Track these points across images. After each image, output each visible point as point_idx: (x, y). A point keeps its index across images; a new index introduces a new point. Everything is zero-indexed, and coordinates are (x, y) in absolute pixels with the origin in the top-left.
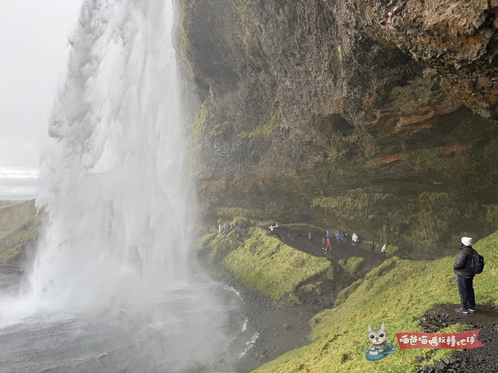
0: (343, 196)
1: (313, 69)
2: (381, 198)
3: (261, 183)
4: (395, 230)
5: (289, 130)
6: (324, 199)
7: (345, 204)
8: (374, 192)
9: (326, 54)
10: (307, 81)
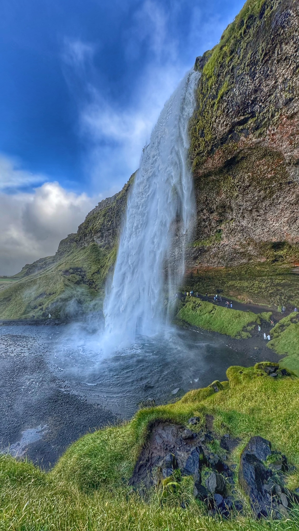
0: (253, 280)
1: (271, 220)
2: (280, 282)
3: (195, 272)
4: (285, 298)
5: (227, 245)
6: (239, 282)
7: (253, 284)
8: (276, 279)
9: (288, 215)
10: (262, 224)
